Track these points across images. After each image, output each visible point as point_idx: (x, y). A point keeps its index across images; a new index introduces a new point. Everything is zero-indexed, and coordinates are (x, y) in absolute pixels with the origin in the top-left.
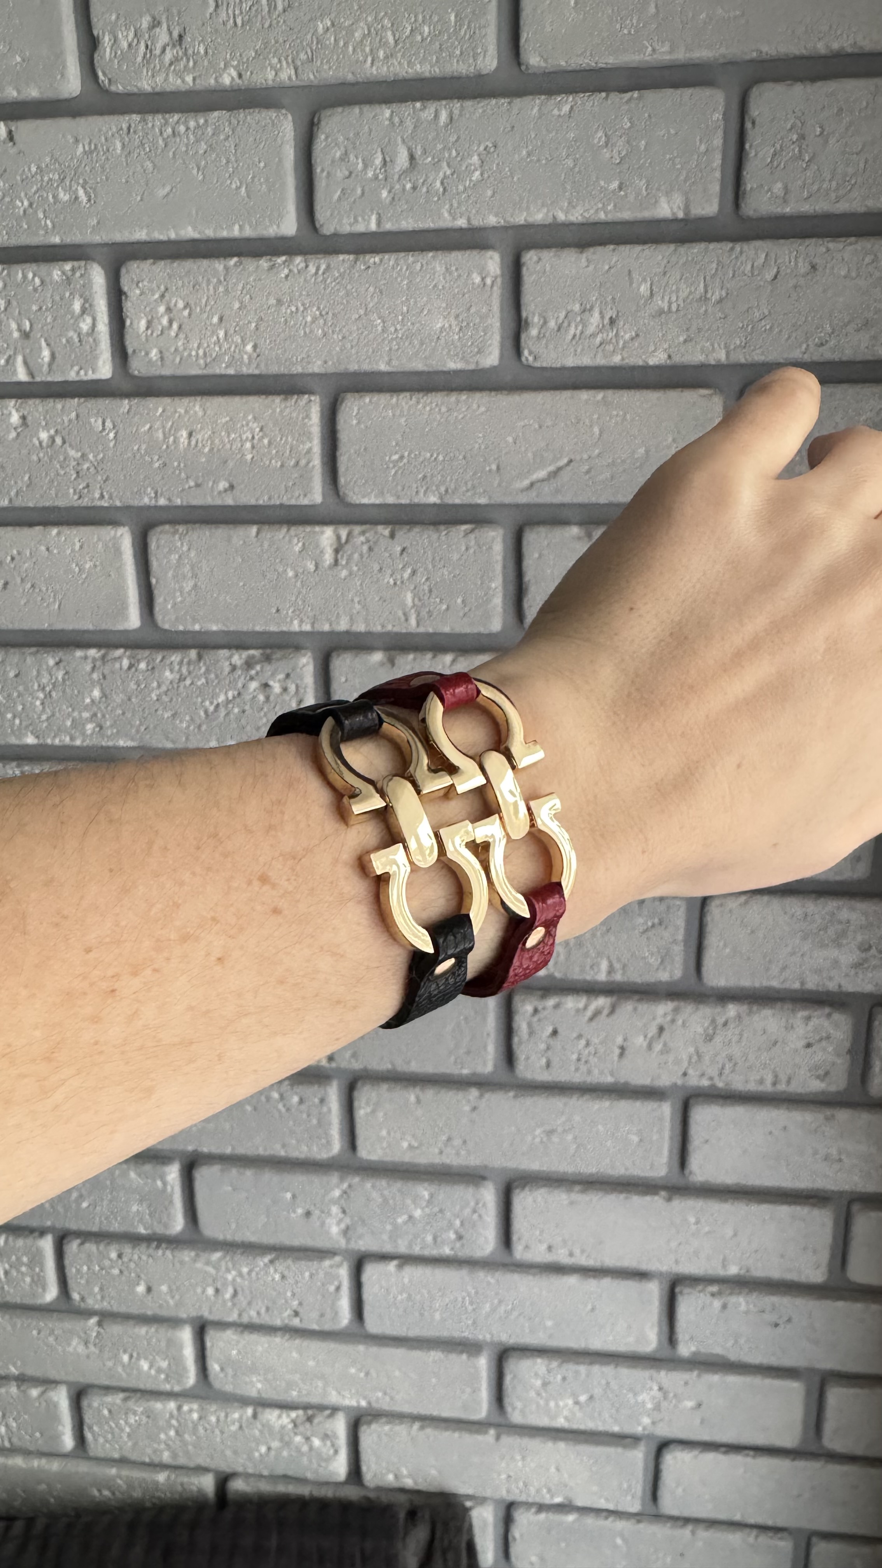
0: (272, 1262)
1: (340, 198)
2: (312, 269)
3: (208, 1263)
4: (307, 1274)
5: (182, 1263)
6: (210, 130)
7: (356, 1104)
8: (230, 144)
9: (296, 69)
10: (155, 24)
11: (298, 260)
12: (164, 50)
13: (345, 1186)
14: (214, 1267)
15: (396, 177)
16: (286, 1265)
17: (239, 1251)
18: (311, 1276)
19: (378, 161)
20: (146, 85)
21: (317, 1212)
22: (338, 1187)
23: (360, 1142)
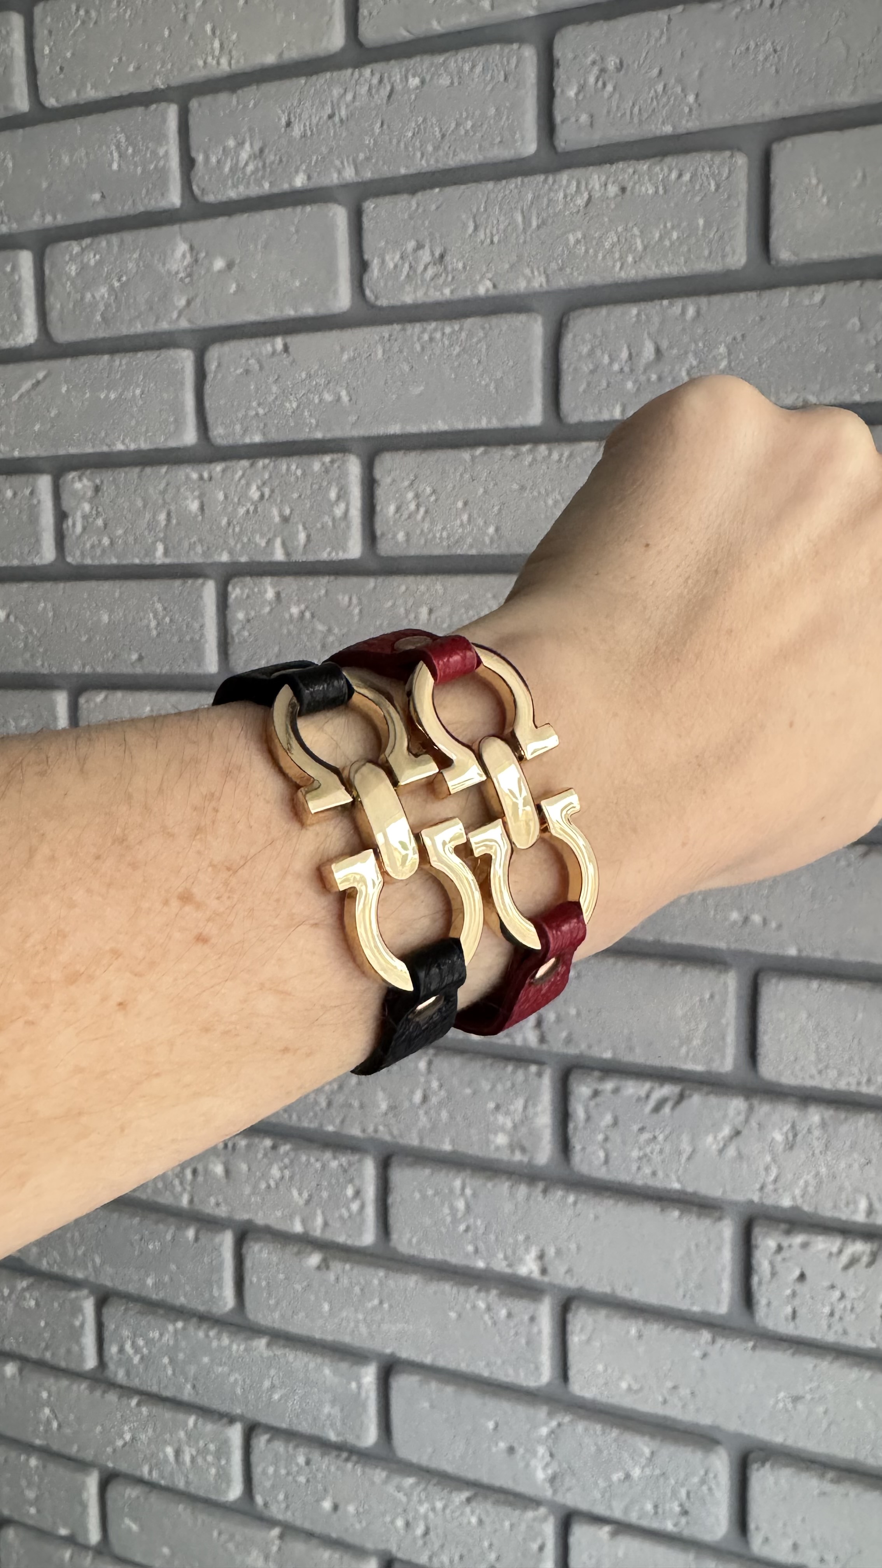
0: (469, 1500)
1: (584, 391)
2: (555, 456)
3: (399, 1489)
4: (507, 1524)
5: (373, 1483)
6: (463, 335)
7: (570, 1328)
8: (483, 346)
9: (547, 277)
10: (420, 246)
11: (543, 449)
12: (426, 268)
13: (554, 1423)
14: (406, 1494)
15: (642, 369)
16: (485, 1509)
17: (435, 1481)
18: (512, 1526)
19: (624, 354)
20: (408, 299)
21: (521, 1451)
22: (546, 1424)
23: (572, 1373)
